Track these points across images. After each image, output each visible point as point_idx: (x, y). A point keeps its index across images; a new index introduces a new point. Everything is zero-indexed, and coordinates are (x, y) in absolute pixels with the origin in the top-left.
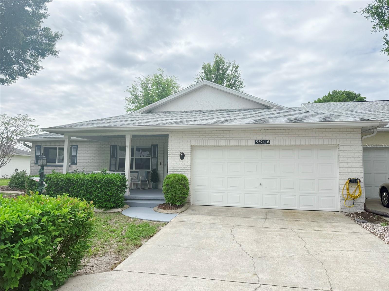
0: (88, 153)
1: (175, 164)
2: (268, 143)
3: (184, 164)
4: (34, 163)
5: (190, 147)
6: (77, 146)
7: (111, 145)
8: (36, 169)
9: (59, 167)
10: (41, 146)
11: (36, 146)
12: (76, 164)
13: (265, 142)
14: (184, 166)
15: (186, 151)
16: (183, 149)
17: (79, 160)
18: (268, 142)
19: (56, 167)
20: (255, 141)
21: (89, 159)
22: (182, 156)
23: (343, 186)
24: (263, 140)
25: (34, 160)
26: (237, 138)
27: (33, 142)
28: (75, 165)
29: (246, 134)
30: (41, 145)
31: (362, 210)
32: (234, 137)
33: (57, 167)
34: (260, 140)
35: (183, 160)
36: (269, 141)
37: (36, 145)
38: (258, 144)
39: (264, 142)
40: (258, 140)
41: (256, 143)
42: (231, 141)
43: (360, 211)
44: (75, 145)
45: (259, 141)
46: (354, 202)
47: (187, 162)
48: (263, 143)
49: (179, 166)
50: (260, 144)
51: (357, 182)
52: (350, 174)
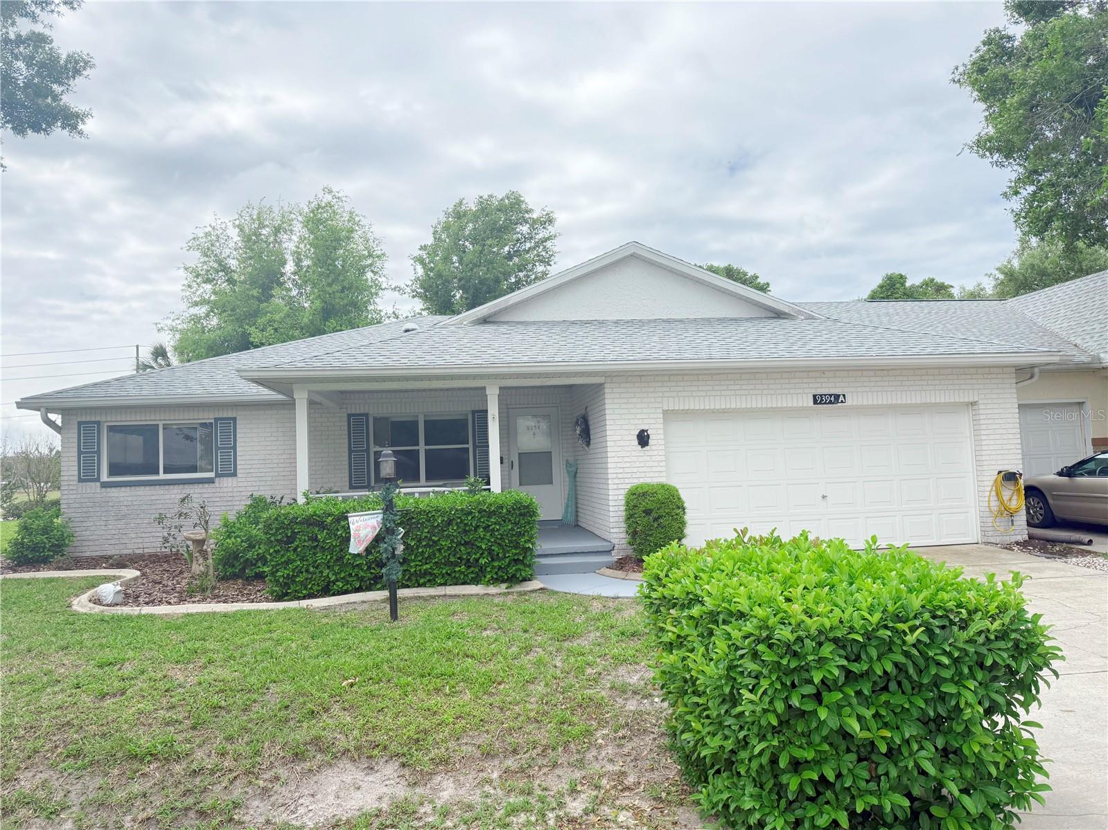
0: (273, 438)
1: (626, 459)
2: (842, 402)
3: (648, 458)
4: (76, 478)
5: (661, 416)
6: (234, 419)
7: (349, 416)
8: (84, 496)
9: (171, 487)
10: (98, 423)
11: (80, 423)
12: (234, 474)
13: (836, 398)
14: (650, 464)
15: (652, 426)
16: (645, 421)
17: (243, 462)
18: (841, 398)
19: (162, 487)
20: (814, 396)
21: (280, 457)
22: (643, 439)
23: (990, 488)
24: (831, 395)
25: (76, 468)
26: (773, 392)
27: (64, 411)
28: (230, 479)
29: (794, 381)
30: (98, 419)
31: (1024, 536)
32: (766, 387)
33: (167, 487)
34: (825, 395)
35: (647, 448)
36: (844, 395)
37: (79, 420)
38: (820, 403)
39: (833, 399)
40: (821, 395)
41: (815, 402)
42: (759, 397)
43: (1020, 538)
44: (225, 416)
45: (822, 398)
46: (1012, 520)
47: (656, 453)
48: (831, 402)
49: (637, 464)
50: (825, 403)
51: (1017, 479)
52: (1000, 462)
